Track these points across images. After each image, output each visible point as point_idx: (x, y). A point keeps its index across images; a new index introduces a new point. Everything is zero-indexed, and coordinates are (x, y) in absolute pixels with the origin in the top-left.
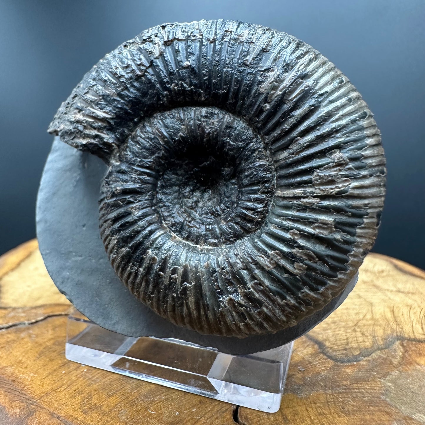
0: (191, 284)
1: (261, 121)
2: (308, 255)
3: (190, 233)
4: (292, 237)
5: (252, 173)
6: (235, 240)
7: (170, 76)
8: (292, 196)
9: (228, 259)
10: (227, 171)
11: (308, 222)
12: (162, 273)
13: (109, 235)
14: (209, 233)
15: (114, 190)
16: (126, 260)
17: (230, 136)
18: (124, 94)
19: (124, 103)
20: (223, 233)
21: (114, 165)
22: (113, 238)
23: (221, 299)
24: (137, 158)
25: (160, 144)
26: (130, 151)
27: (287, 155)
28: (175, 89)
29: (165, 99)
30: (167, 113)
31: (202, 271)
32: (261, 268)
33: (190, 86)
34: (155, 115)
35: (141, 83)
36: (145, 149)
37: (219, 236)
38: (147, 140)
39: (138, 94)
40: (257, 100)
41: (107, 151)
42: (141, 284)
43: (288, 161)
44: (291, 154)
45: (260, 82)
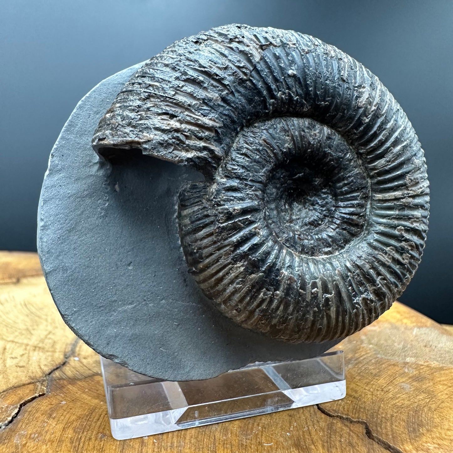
0: (331, 294)
1: (360, 133)
2: (411, 246)
3: (303, 246)
4: (400, 233)
5: (352, 181)
6: (345, 245)
7: (276, 84)
8: (394, 198)
9: (354, 263)
10: (318, 181)
11: (408, 218)
12: (302, 291)
13: (229, 264)
14: (319, 242)
15: (231, 210)
16: (257, 287)
17: (330, 147)
18: (229, 100)
19: (231, 110)
20: (334, 240)
21: (220, 183)
22: (235, 266)
23: (355, 301)
24: (248, 172)
25: (269, 156)
26: (238, 165)
27: (385, 163)
28: (282, 98)
29: (271, 107)
30: (269, 124)
31: (338, 279)
32: (383, 265)
33: (296, 96)
34: (256, 125)
35: (245, 87)
36: (255, 162)
37: (331, 243)
38: (256, 152)
39: (244, 101)
40: (357, 114)
41: (215, 165)
42: (278, 308)
43: (387, 168)
44: (387, 162)
45: (358, 97)
